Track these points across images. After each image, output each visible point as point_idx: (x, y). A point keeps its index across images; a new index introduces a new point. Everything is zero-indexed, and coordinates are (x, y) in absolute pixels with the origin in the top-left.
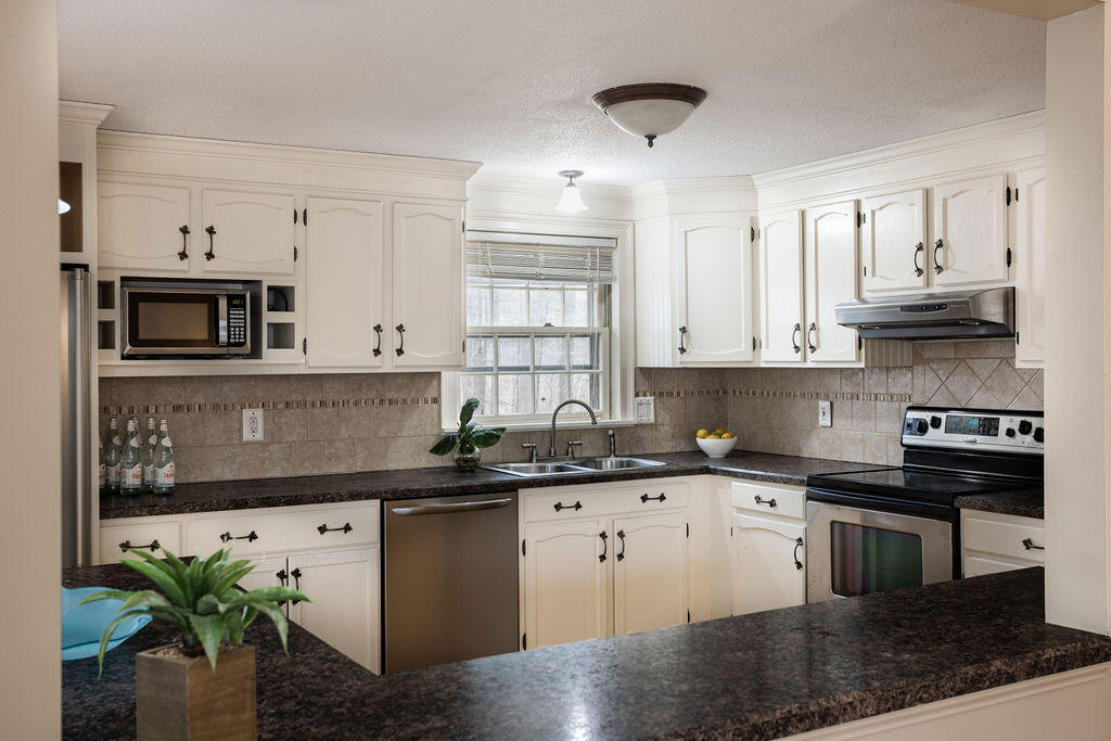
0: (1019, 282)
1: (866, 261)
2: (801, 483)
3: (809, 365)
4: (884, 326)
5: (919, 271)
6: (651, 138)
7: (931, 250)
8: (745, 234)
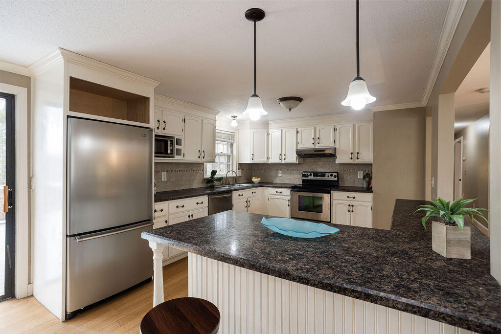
0: (337, 146)
1: (299, 140)
2: (289, 188)
3: (283, 163)
5: (313, 144)
6: (290, 109)
8: (266, 134)
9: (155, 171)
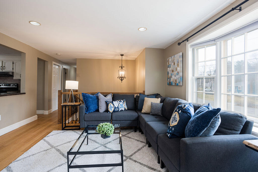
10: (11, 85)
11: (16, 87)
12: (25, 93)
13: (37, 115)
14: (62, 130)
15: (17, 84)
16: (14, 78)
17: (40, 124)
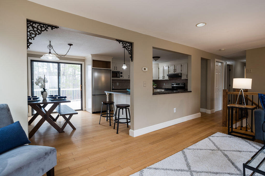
0: (182, 73)
1: (169, 71)
3: (164, 80)
4: (171, 76)
5: (174, 72)
6: (156, 60)
7: (175, 70)
8: (158, 69)
9: (112, 82)
10: (180, 84)
11: (183, 86)
12: (191, 92)
13: (201, 112)
14: (228, 134)
15: (184, 83)
16: (182, 78)
17: (204, 122)
